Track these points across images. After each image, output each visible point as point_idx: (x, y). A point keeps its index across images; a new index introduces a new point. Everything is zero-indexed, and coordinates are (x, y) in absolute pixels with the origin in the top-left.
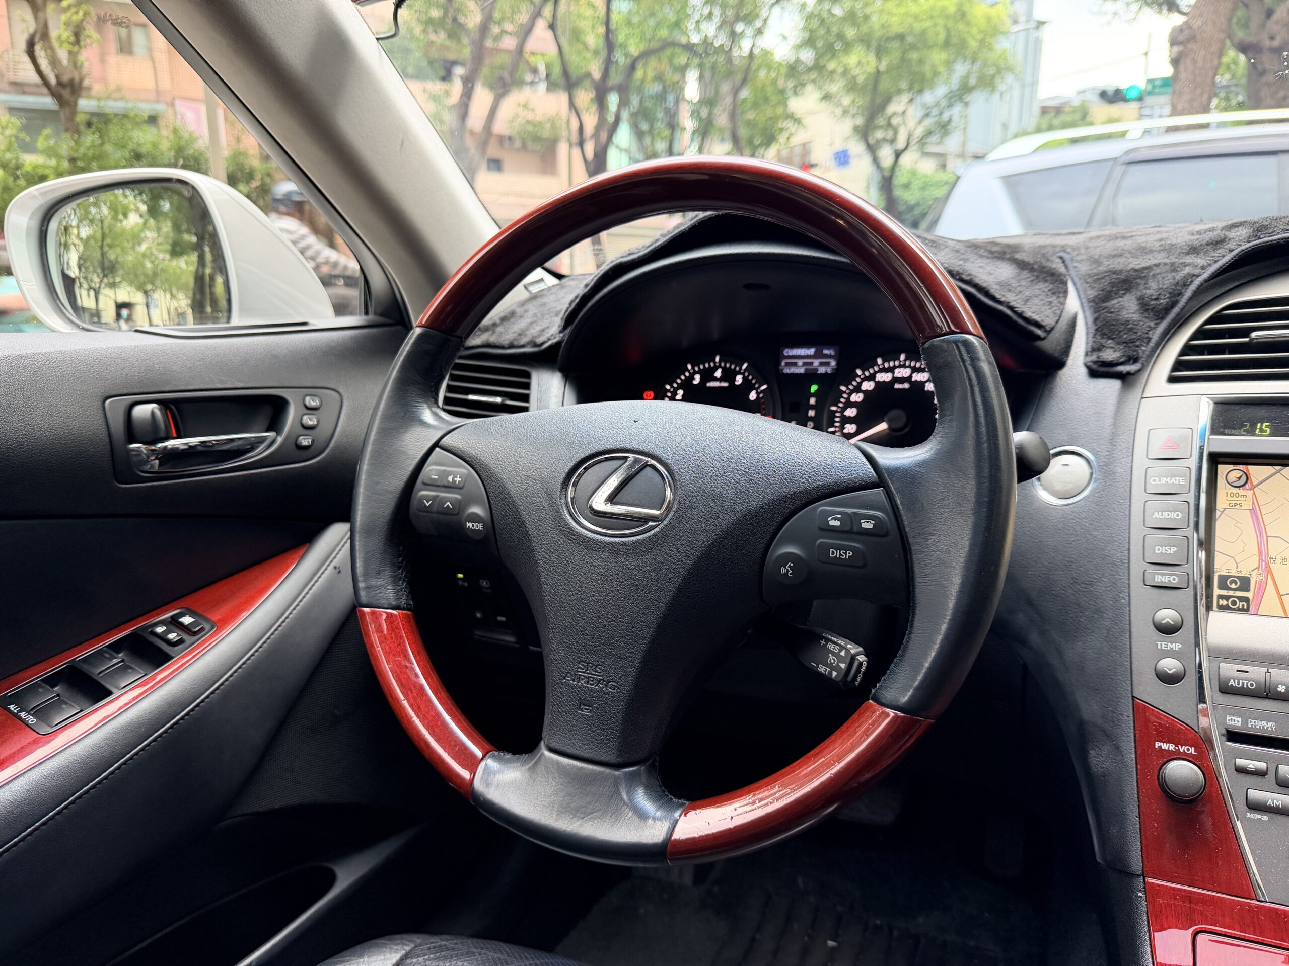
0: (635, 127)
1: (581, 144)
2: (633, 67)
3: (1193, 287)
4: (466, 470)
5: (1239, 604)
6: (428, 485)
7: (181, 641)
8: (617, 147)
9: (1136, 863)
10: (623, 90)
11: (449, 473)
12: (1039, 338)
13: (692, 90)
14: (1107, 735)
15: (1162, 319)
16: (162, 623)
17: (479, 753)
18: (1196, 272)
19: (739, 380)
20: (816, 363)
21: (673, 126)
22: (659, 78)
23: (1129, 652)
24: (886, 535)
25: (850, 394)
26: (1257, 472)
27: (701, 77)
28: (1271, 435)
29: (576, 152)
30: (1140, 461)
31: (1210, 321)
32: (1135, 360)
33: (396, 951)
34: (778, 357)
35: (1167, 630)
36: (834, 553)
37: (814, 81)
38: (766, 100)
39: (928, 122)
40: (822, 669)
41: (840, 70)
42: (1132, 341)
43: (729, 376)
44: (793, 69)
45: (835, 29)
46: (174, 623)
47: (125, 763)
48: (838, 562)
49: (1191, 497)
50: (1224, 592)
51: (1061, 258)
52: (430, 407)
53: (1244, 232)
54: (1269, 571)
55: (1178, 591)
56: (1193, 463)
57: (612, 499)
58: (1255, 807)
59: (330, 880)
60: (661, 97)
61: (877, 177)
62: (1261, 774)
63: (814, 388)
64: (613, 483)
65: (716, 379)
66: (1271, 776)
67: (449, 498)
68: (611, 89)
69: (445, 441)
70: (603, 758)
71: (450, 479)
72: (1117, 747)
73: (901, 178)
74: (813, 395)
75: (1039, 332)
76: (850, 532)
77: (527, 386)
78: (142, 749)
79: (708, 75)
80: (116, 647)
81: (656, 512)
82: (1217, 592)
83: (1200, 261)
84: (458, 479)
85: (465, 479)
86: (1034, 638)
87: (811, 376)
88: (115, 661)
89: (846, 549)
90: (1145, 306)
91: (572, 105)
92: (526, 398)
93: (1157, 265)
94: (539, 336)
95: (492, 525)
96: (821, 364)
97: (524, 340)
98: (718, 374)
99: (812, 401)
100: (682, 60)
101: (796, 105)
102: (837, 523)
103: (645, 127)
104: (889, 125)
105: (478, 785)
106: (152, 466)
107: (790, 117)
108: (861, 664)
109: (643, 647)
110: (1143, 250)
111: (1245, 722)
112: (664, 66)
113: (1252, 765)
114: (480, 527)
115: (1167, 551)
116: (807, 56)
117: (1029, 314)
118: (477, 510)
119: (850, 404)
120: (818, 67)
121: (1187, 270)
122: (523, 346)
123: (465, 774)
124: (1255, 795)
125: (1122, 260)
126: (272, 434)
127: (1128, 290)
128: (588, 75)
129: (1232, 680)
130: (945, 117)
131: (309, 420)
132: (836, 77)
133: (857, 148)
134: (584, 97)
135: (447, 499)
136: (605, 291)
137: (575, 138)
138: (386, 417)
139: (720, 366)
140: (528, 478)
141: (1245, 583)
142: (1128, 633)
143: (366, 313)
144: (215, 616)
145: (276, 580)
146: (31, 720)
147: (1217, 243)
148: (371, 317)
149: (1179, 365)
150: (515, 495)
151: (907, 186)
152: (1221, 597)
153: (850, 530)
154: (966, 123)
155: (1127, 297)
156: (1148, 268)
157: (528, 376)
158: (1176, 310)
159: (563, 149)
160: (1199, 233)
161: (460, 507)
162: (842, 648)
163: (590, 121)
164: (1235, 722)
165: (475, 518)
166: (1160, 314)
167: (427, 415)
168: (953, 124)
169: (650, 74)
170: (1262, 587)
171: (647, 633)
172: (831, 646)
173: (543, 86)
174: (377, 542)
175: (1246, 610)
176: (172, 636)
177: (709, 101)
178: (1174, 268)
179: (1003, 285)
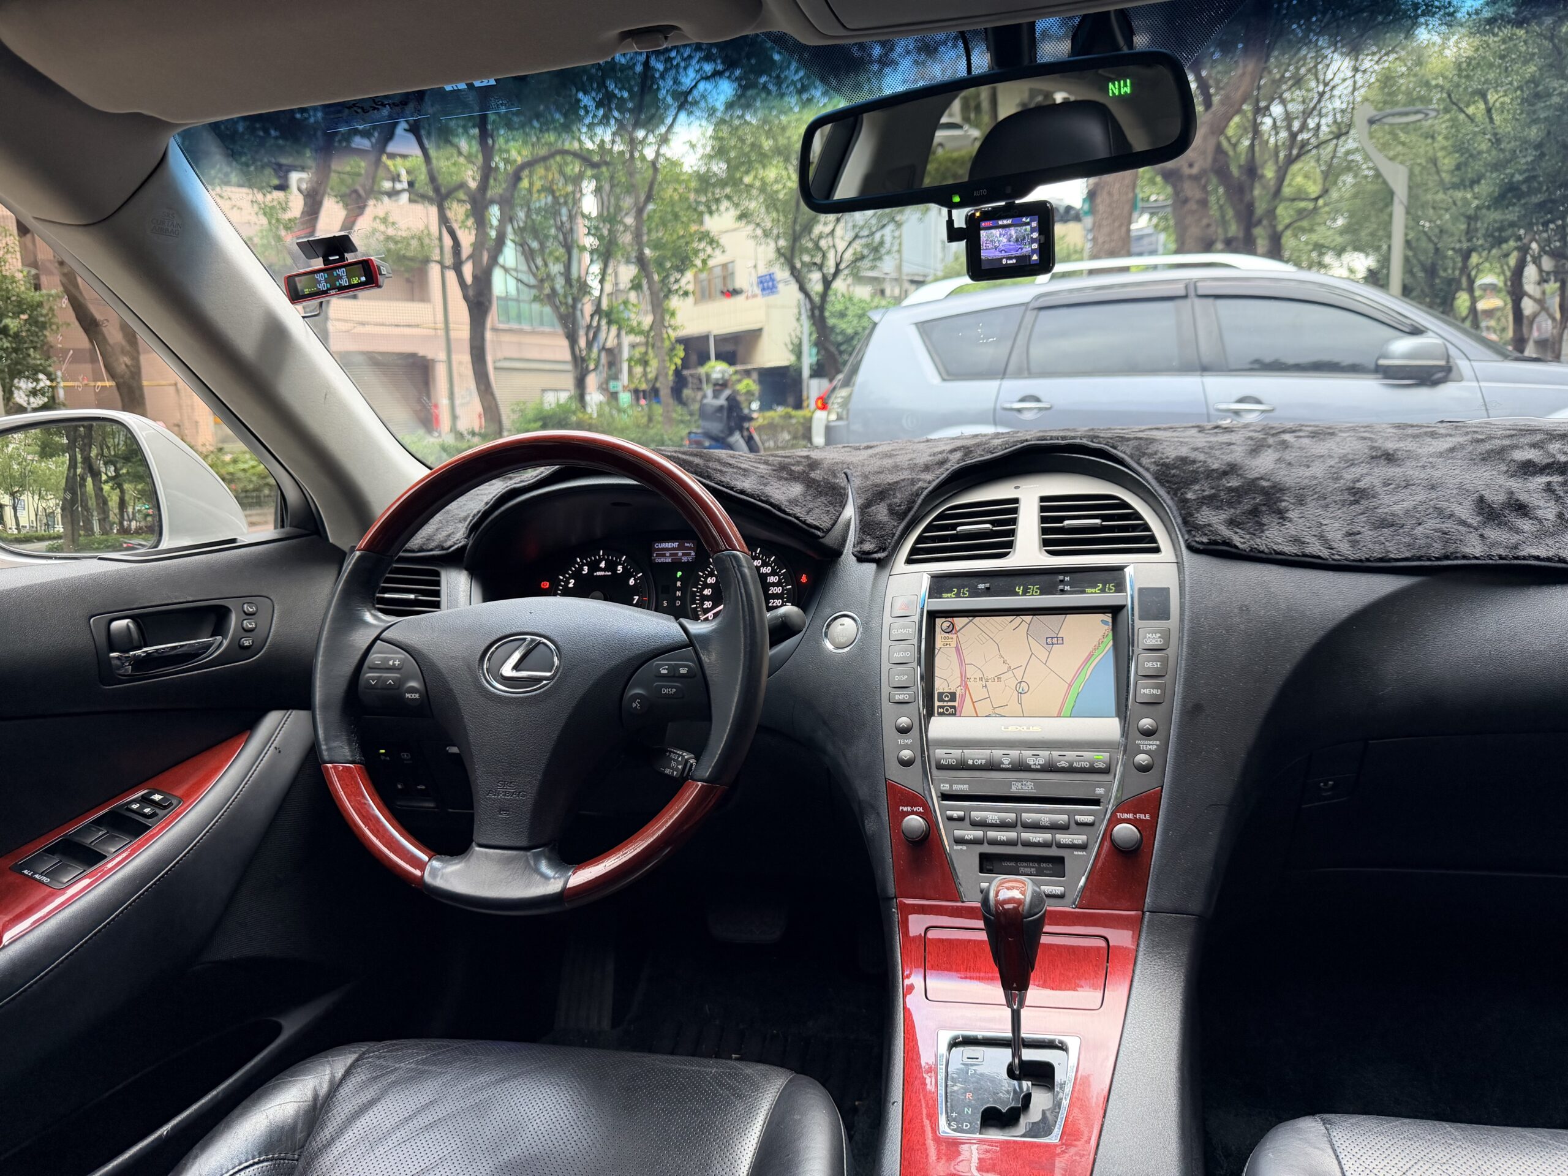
0: (522, 245)
1: (457, 267)
2: (517, 178)
3: (922, 497)
4: (403, 655)
5: (950, 711)
6: (374, 668)
7: (154, 815)
8: (503, 267)
9: (892, 890)
10: (507, 203)
11: (390, 659)
12: (819, 537)
13: (590, 204)
14: (873, 807)
15: (903, 519)
16: (134, 801)
17: (425, 858)
18: (926, 485)
19: (620, 568)
20: (680, 554)
21: (569, 246)
22: (549, 190)
23: (882, 747)
24: (694, 676)
25: (706, 579)
26: (959, 622)
27: (598, 191)
28: (970, 596)
29: (451, 275)
30: (887, 619)
31: (936, 519)
32: (884, 550)
33: (355, 1052)
34: (650, 551)
35: (904, 731)
36: (664, 691)
37: (728, 197)
38: (676, 217)
39: (857, 246)
40: (668, 771)
41: (758, 184)
42: (882, 536)
43: (612, 566)
44: (705, 181)
45: (750, 140)
46: (146, 800)
47: (126, 908)
48: (668, 696)
49: (915, 641)
50: (941, 704)
51: (845, 474)
52: (369, 611)
53: (958, 455)
54: (966, 687)
55: (910, 705)
56: (917, 618)
57: (516, 667)
58: (959, 841)
59: (278, 1030)
60: (553, 211)
61: (806, 306)
62: (961, 819)
63: (679, 574)
64: (516, 656)
65: (601, 570)
66: (967, 820)
67: (391, 677)
68: (492, 202)
69: (385, 635)
70: (518, 844)
71: (391, 663)
72: (878, 814)
73: (834, 305)
74: (680, 579)
75: (819, 533)
76: (674, 676)
77: (438, 583)
78: (138, 898)
79: (607, 187)
80: (98, 822)
81: (548, 674)
82: (937, 703)
83: (928, 477)
84: (397, 663)
85: (403, 661)
86: (830, 748)
87: (676, 565)
88: (101, 833)
89: (672, 687)
90: (891, 511)
91: (444, 220)
92: (437, 594)
93: (903, 480)
94: (446, 541)
95: (426, 693)
96: (684, 555)
97: (432, 545)
98: (603, 565)
99: (679, 584)
100: (575, 167)
101: (712, 224)
102: (665, 672)
103: (535, 245)
104: (818, 247)
105: (428, 878)
106: (126, 670)
107: (705, 236)
108: (691, 765)
109: (543, 766)
110: (896, 468)
111: (951, 787)
112: (554, 174)
113: (955, 814)
114: (417, 696)
115: (902, 678)
116: (719, 168)
117: (810, 520)
118: (413, 684)
119: (706, 586)
120: (732, 180)
121: (920, 484)
122: (431, 550)
123: (418, 873)
124: (958, 833)
125: (882, 476)
126: (219, 638)
127: (882, 499)
128: (462, 185)
129: (943, 760)
130: (877, 237)
131: (248, 624)
132: (755, 192)
133: (782, 274)
134: (457, 211)
135: (389, 678)
136: (503, 508)
137: (449, 260)
138: (335, 620)
139: (604, 559)
140: (453, 657)
141: (953, 697)
142: (881, 735)
143: (283, 526)
144: (179, 792)
145: (227, 761)
146: (45, 880)
147: (941, 463)
148: (287, 529)
149: (914, 551)
150: (444, 671)
151: (842, 315)
152: (939, 707)
153: (673, 676)
154: (900, 244)
155: (882, 504)
156: (897, 482)
157: (438, 574)
158: (912, 513)
159: (434, 270)
160: (934, 455)
161: (400, 683)
162: (679, 755)
163: (467, 239)
164: (945, 787)
165: (412, 690)
166: (901, 516)
167: (368, 617)
168: (887, 245)
169: (538, 184)
170: (963, 697)
171: (545, 757)
172: (672, 755)
173: (405, 196)
174: (335, 715)
175: (954, 714)
176: (147, 810)
177: (609, 217)
178: (913, 482)
179: (793, 502)
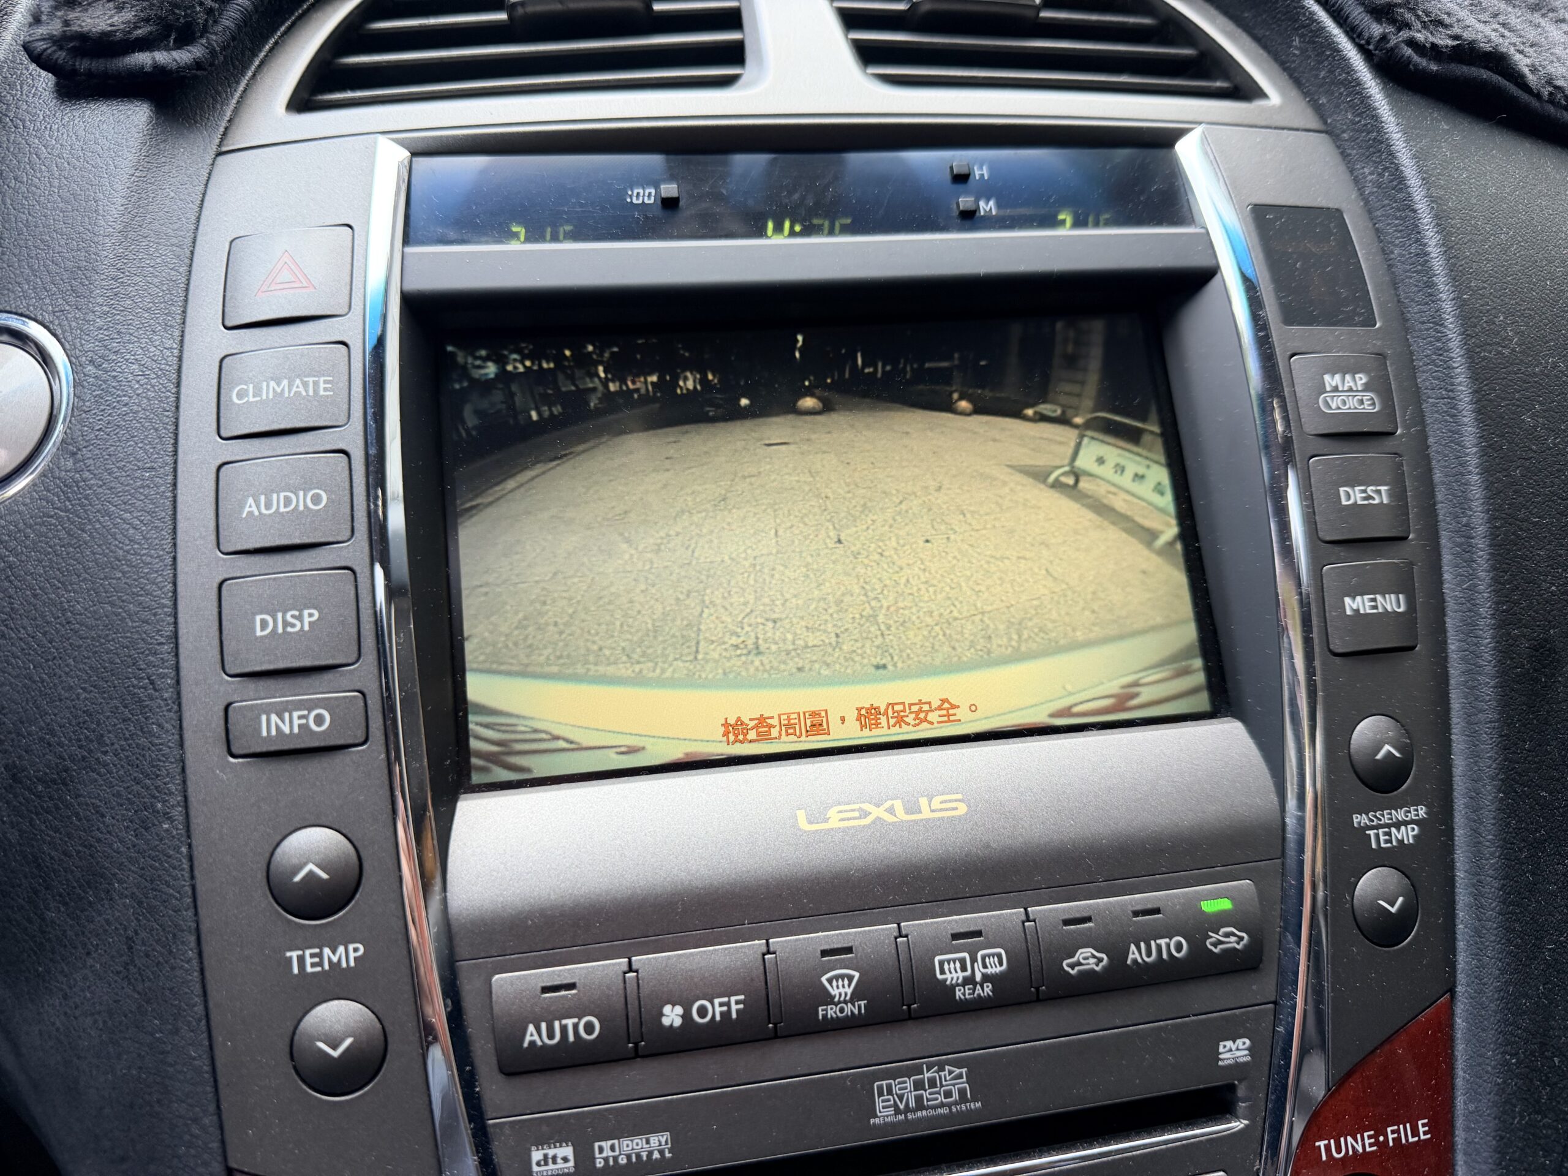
23: (199, 1009)
30: (205, 340)
35: (315, 903)
49: (352, 438)
55: (339, 760)
56: (355, 327)
111: (584, 1154)
115: (289, 625)
129: (531, 1028)
142: (192, 939)
152: (494, 748)
